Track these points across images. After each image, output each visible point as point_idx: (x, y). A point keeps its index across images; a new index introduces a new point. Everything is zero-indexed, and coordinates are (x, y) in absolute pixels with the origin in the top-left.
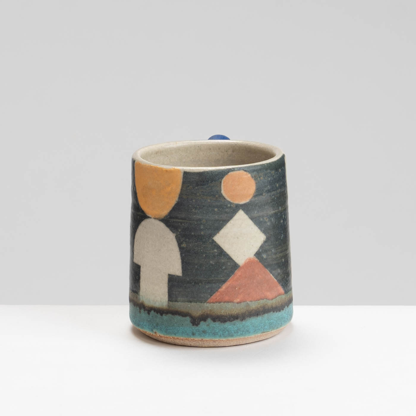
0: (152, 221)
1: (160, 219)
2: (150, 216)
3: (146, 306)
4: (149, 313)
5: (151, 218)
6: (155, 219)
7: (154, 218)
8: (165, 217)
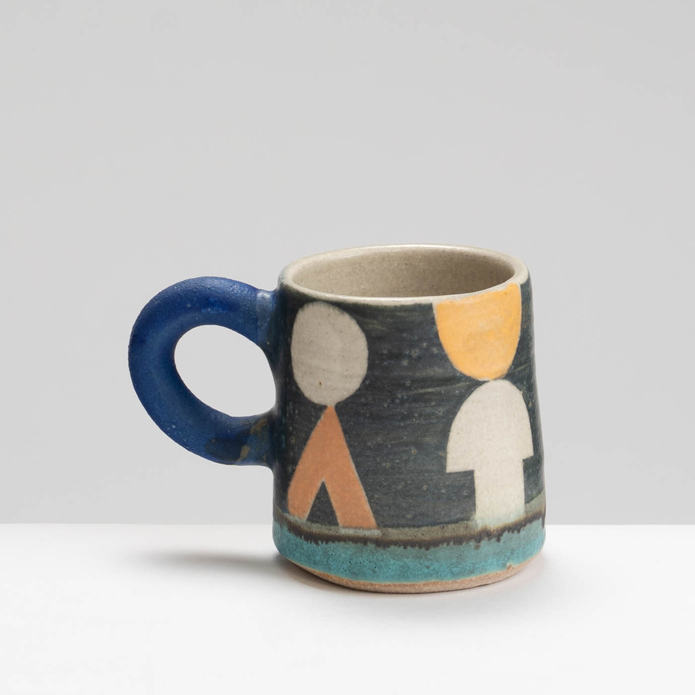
0: (492, 384)
1: (504, 376)
2: (486, 379)
3: (492, 531)
4: (499, 540)
5: (488, 381)
6: (496, 379)
7: (493, 380)
8: (508, 371)
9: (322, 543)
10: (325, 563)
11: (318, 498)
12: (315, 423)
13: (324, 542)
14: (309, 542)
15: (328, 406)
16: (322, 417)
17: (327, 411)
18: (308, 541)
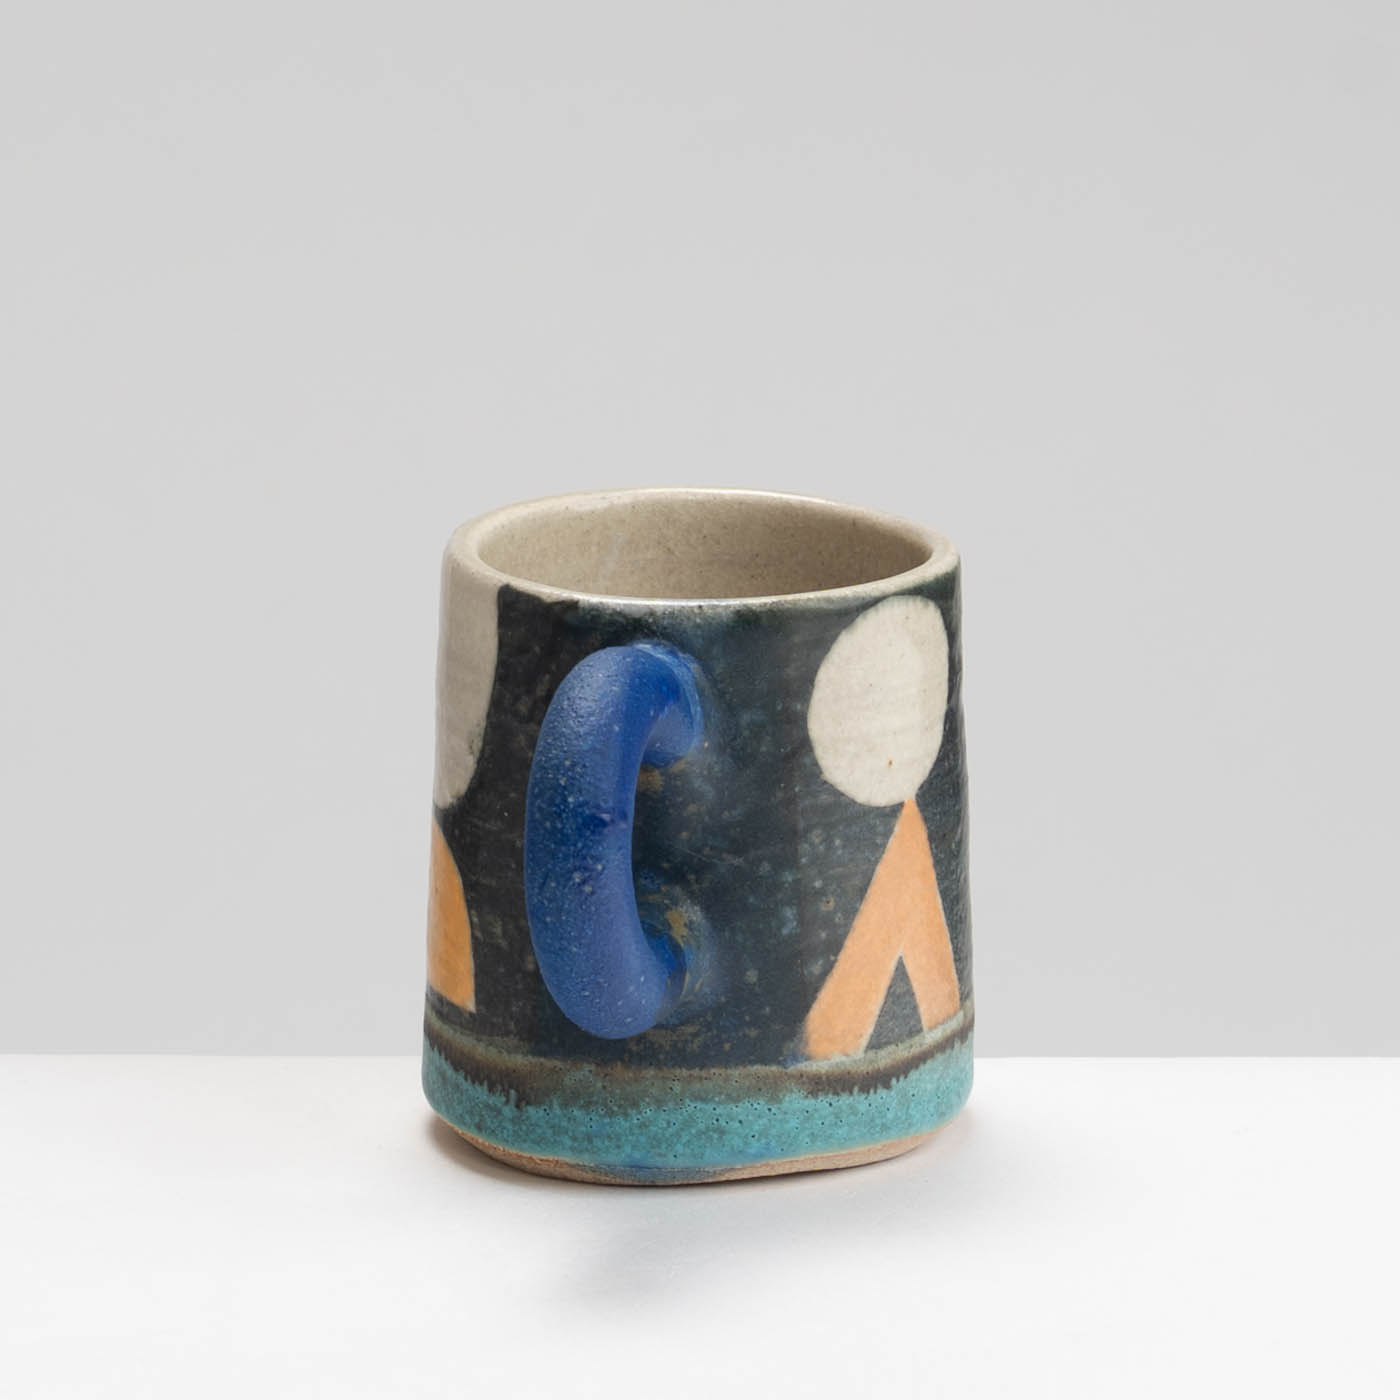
9: (898, 1080)
10: (904, 1118)
11: (891, 993)
12: (884, 845)
13: (902, 1078)
14: (872, 1091)
15: (906, 801)
16: (897, 829)
17: (905, 811)
18: (868, 1092)
